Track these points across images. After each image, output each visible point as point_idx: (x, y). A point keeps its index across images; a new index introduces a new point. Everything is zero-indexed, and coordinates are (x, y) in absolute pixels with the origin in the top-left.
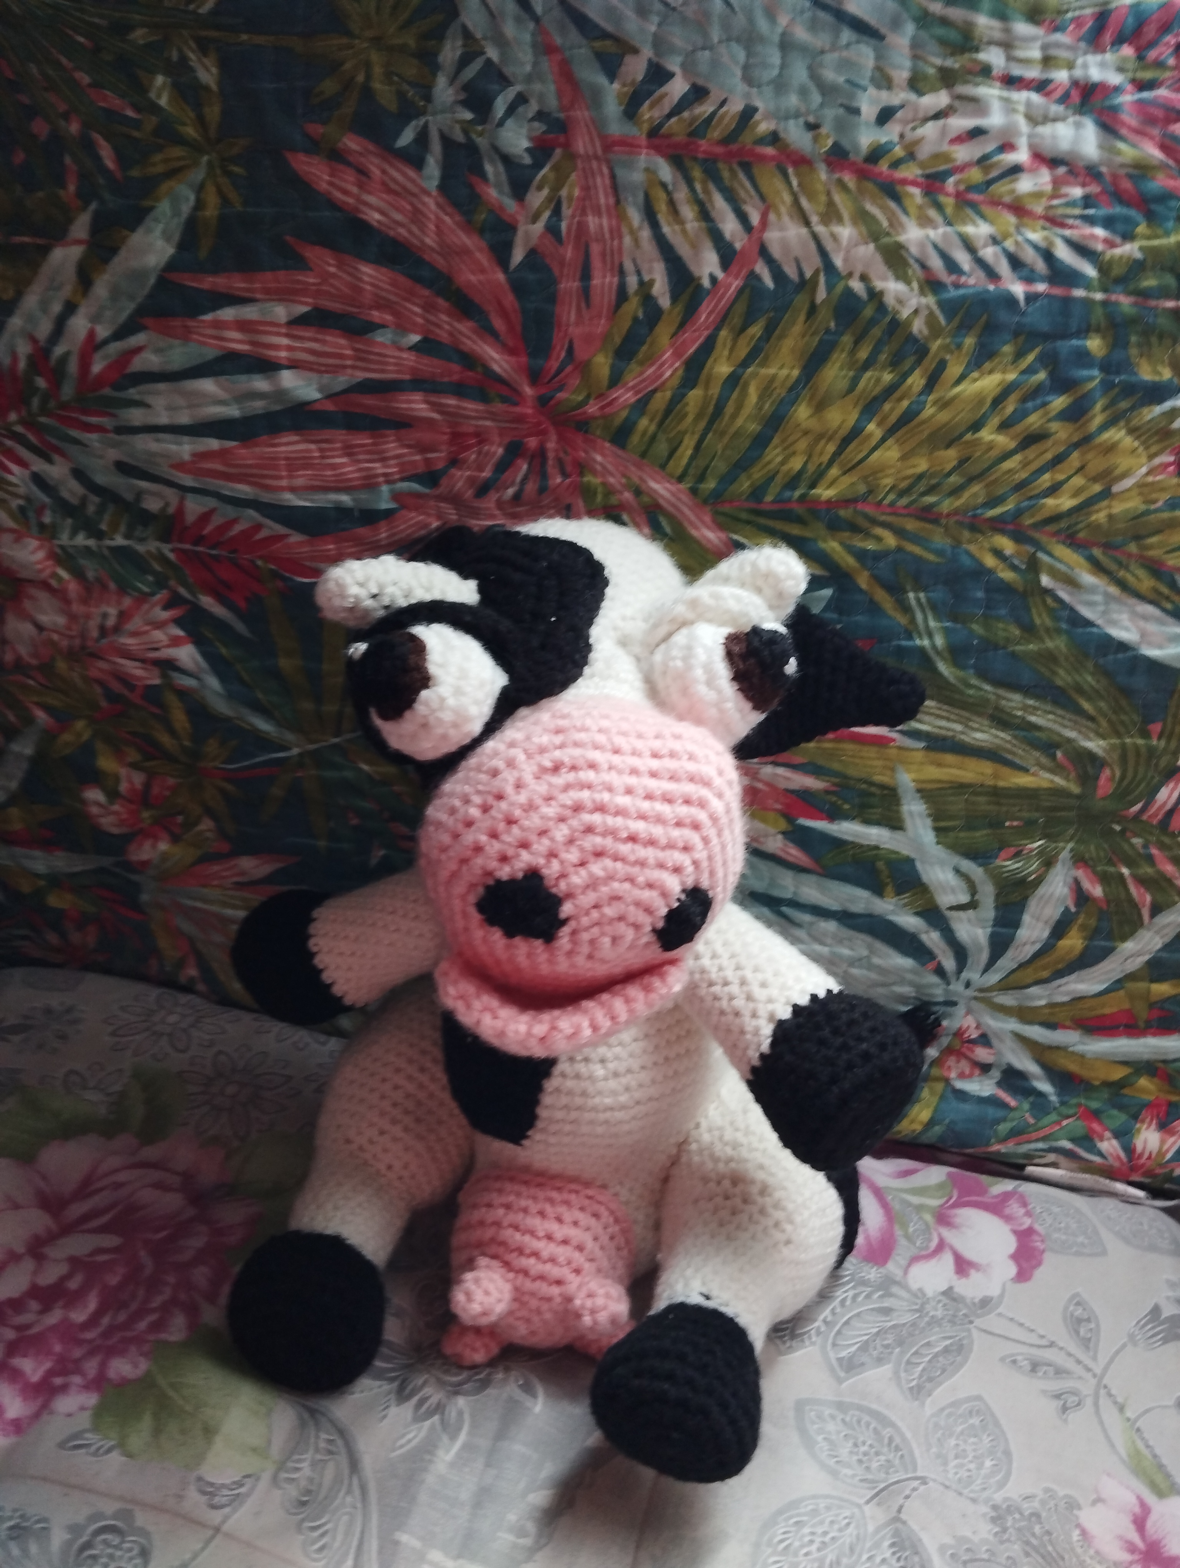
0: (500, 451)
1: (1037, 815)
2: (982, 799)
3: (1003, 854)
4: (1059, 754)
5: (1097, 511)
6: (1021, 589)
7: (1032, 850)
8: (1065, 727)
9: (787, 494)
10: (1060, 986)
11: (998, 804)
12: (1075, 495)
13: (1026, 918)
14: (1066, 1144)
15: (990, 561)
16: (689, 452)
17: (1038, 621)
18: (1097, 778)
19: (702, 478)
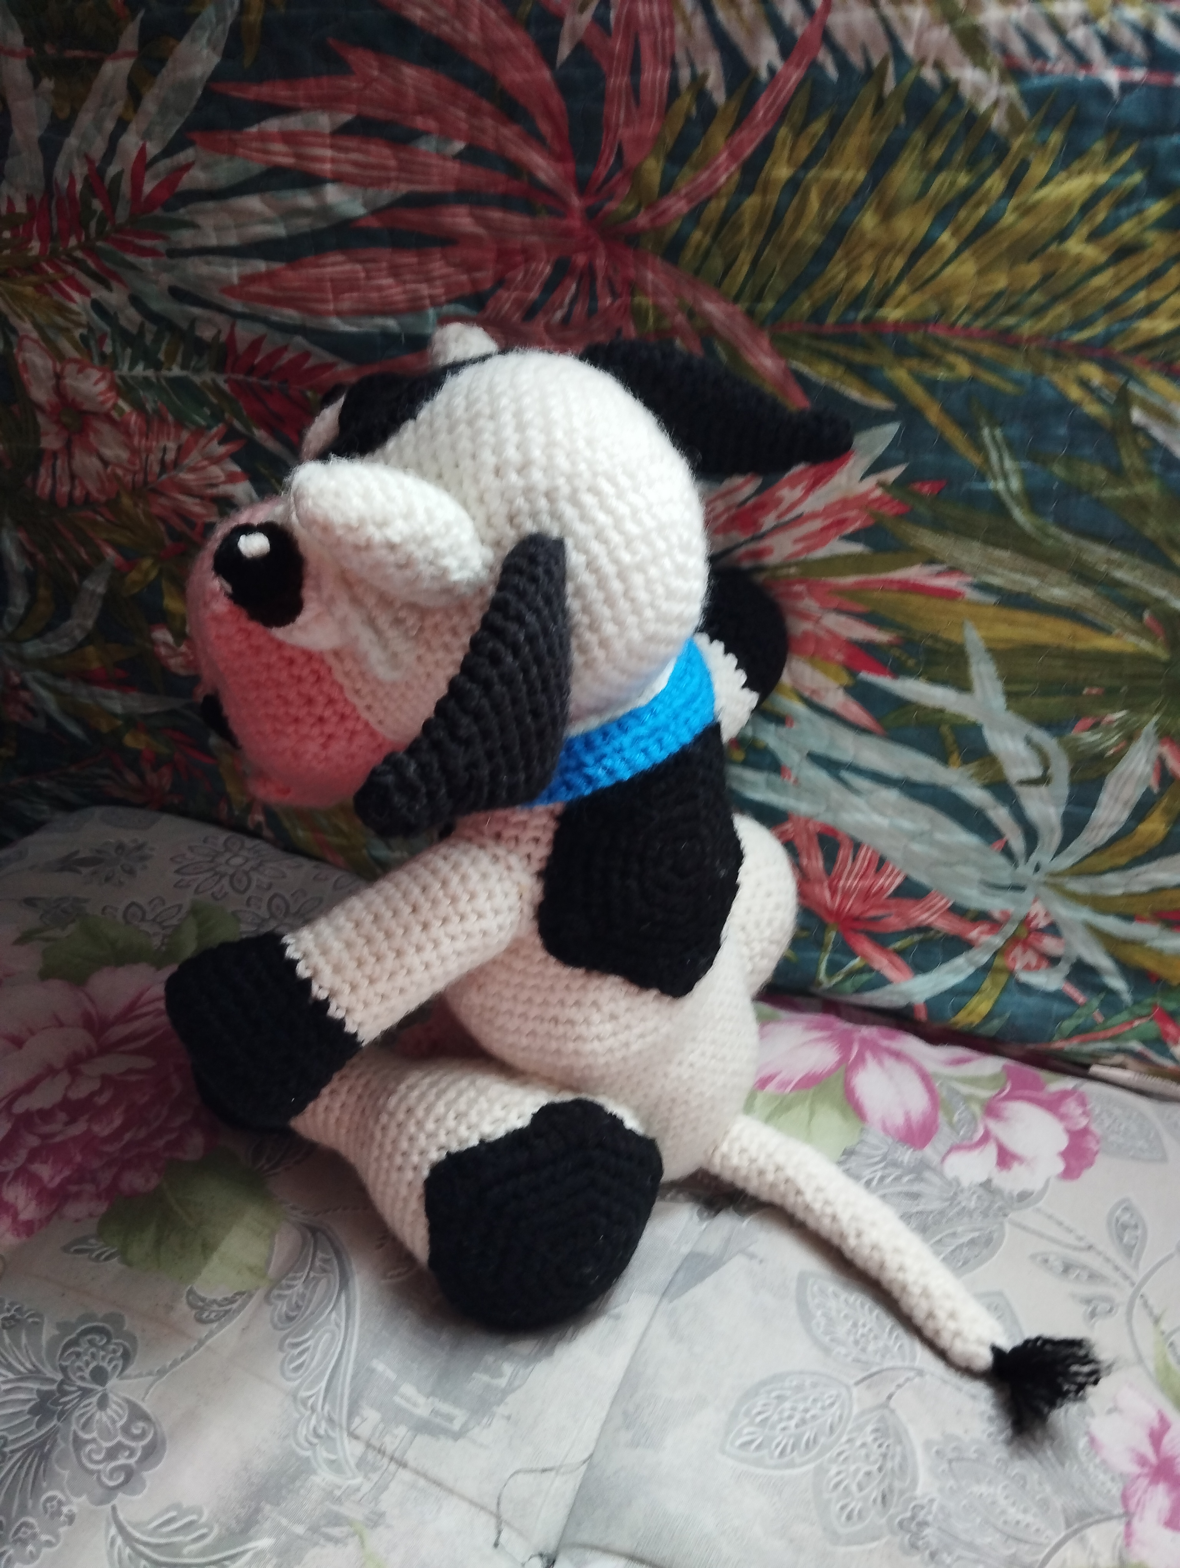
0: (548, 270)
1: (1119, 682)
2: (1059, 663)
3: (1080, 724)
4: (1147, 615)
6: (1109, 425)
7: (1111, 722)
8: (1155, 584)
9: (851, 316)
10: (1137, 875)
11: (1075, 668)
12: (1171, 317)
13: (1103, 798)
14: (1136, 1045)
15: (1075, 393)
16: (745, 269)
17: (1127, 463)
19: (759, 297)
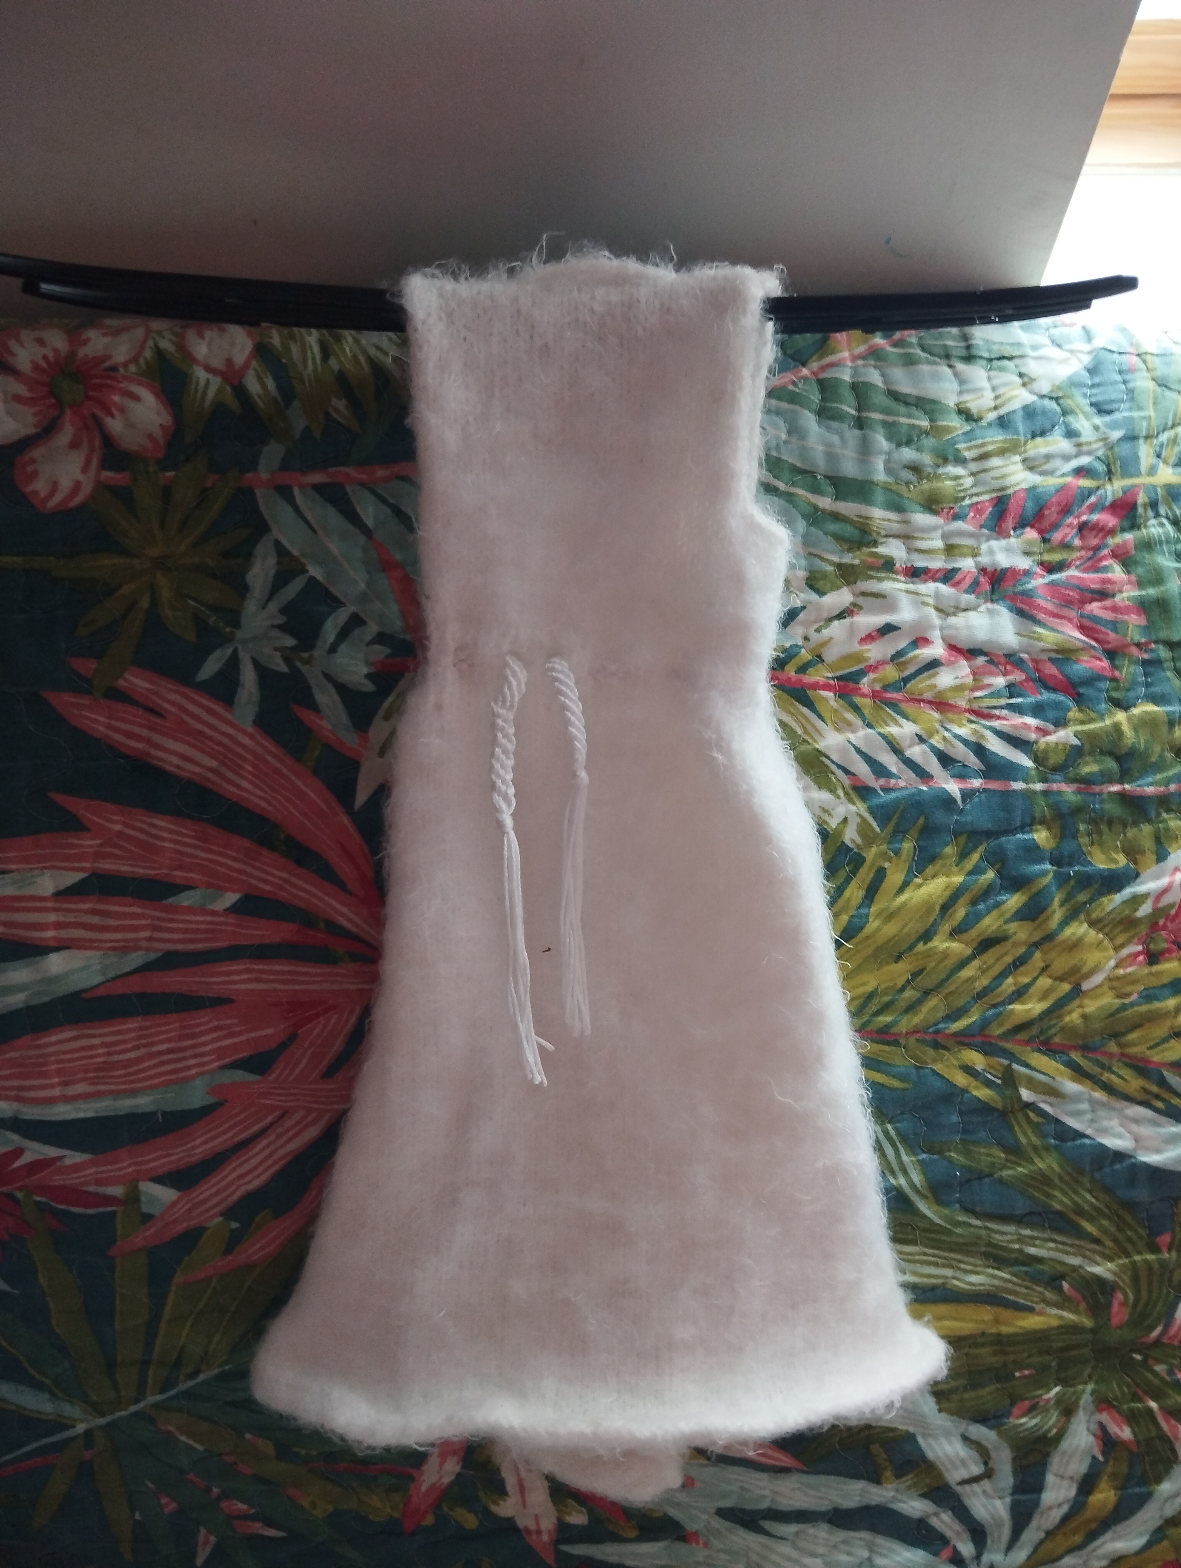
1: (1048, 1358)
2: (985, 1351)
3: (1016, 1410)
4: (1065, 1285)
5: (1070, 1012)
6: (1000, 1107)
7: (1048, 1400)
8: (1067, 1253)
11: (1005, 1353)
12: (1043, 997)
13: (1050, 1478)
15: (961, 1080)
17: (1024, 1141)
18: (1109, 1306)
